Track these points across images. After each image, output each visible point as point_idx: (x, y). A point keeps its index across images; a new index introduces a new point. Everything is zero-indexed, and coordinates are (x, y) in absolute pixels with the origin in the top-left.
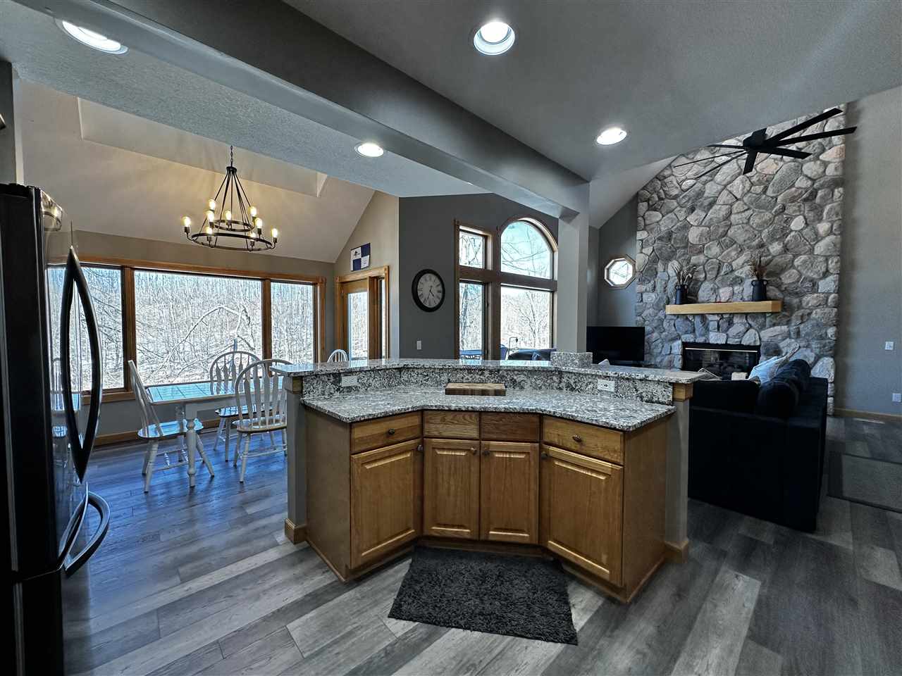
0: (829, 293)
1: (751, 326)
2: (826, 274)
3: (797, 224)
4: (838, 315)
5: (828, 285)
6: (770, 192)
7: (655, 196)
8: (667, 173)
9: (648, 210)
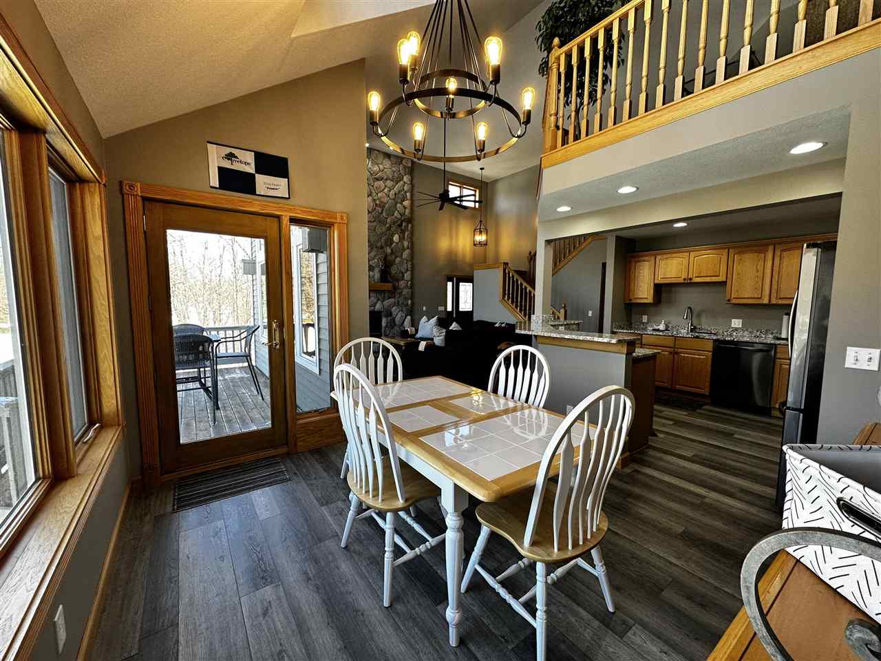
0: (407, 281)
1: (378, 300)
2: (407, 270)
3: (396, 238)
4: (413, 293)
5: (407, 276)
6: (384, 214)
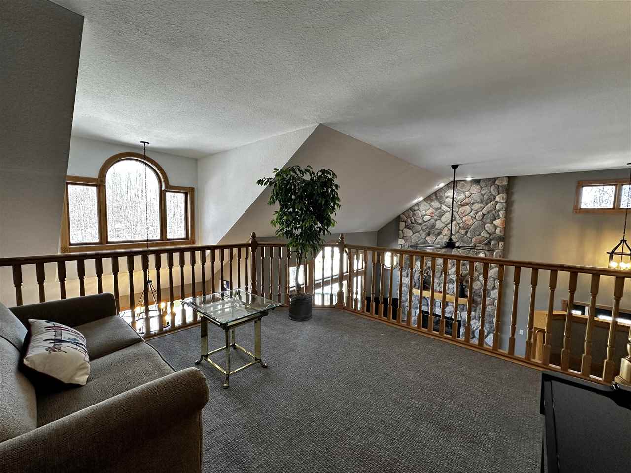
0: (495, 299)
2: (494, 288)
5: (495, 294)
6: (469, 235)
7: (409, 220)
8: (416, 208)
9: (405, 227)
